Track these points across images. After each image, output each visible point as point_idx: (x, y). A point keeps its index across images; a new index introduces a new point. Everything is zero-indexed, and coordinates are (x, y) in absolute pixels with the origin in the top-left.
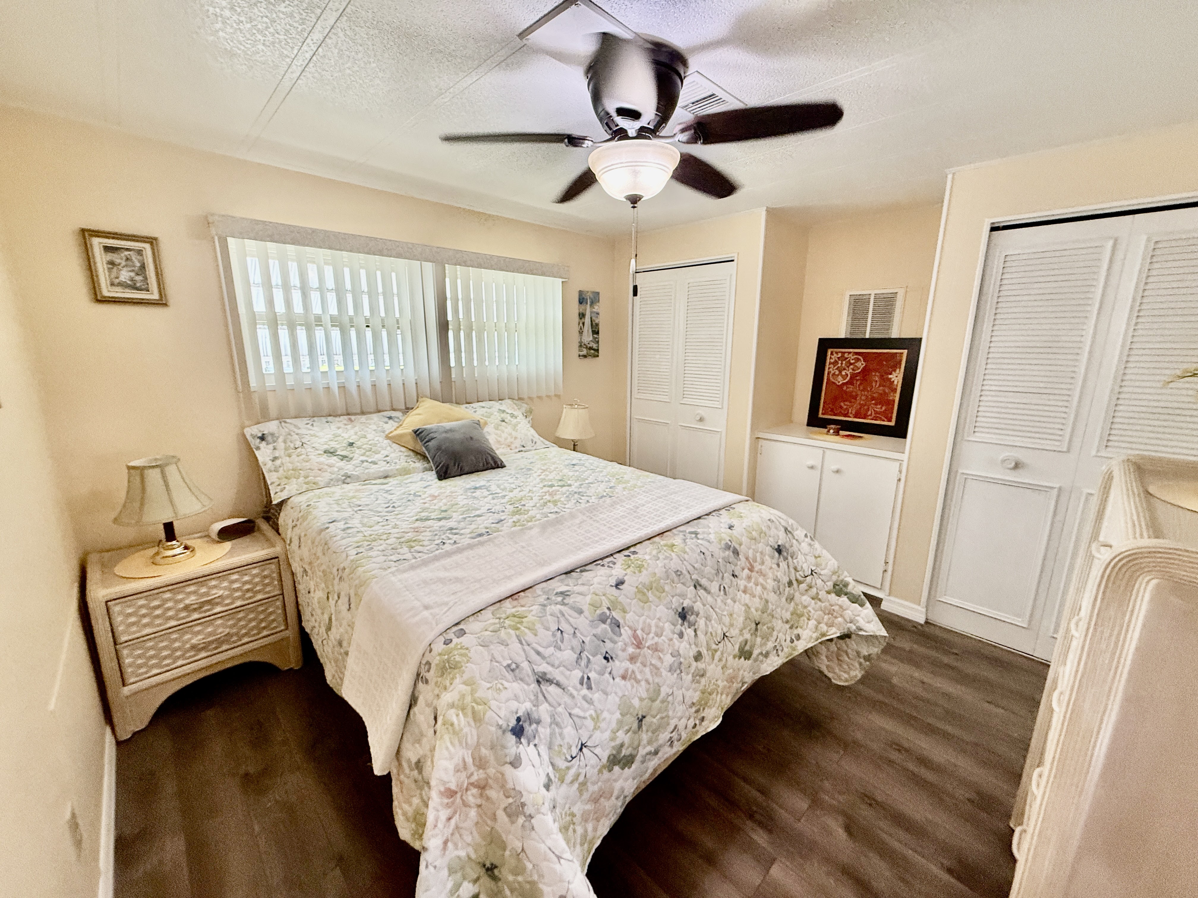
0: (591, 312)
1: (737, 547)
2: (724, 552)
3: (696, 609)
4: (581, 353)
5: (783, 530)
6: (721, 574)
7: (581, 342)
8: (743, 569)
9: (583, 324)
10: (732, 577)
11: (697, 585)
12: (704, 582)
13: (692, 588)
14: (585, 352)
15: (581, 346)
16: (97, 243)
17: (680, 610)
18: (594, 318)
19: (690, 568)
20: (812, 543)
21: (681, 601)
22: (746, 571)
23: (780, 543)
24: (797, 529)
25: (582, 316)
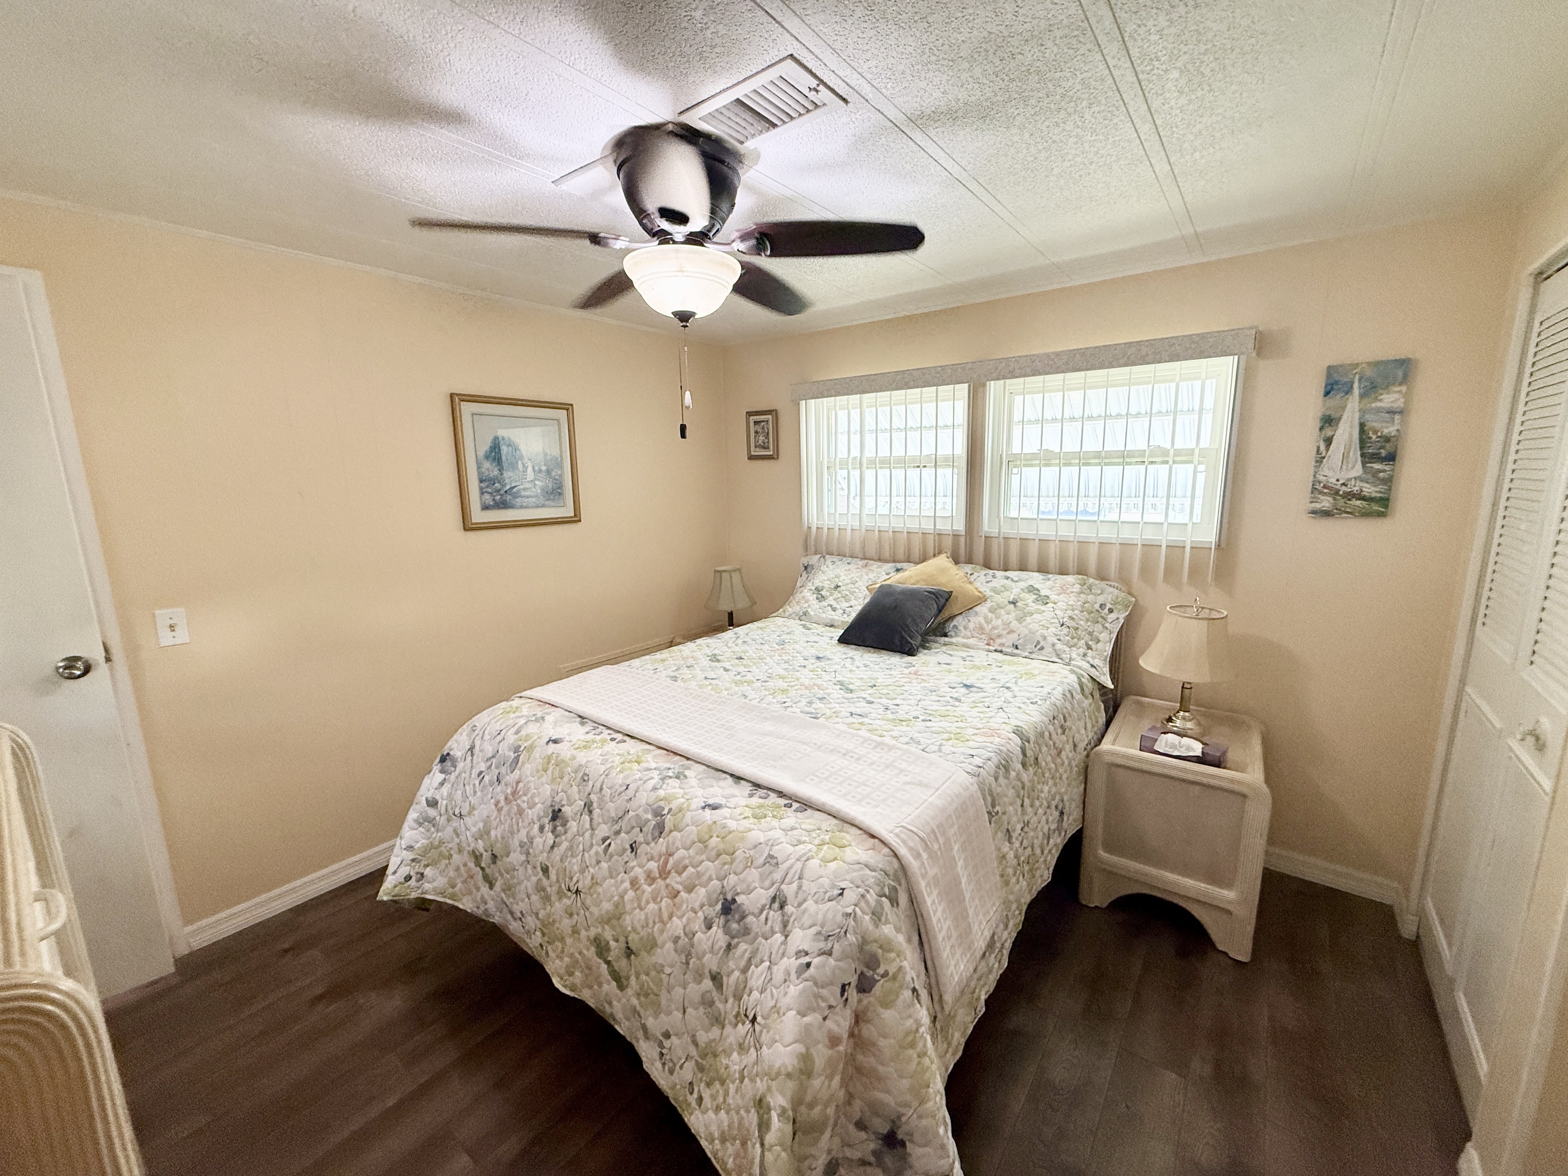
0: (1363, 412)
1: (668, 825)
2: (646, 812)
3: (568, 824)
4: (1318, 506)
5: (772, 892)
6: (616, 827)
7: (1316, 482)
8: (652, 859)
9: (1329, 441)
10: (628, 847)
11: (588, 807)
12: (596, 812)
13: (582, 803)
14: (1326, 503)
15: (1314, 489)
16: (753, 418)
17: (556, 808)
18: (1369, 425)
19: (598, 785)
20: (793, 976)
21: (564, 802)
22: (653, 865)
23: (739, 899)
24: (802, 928)
25: (1329, 421)
